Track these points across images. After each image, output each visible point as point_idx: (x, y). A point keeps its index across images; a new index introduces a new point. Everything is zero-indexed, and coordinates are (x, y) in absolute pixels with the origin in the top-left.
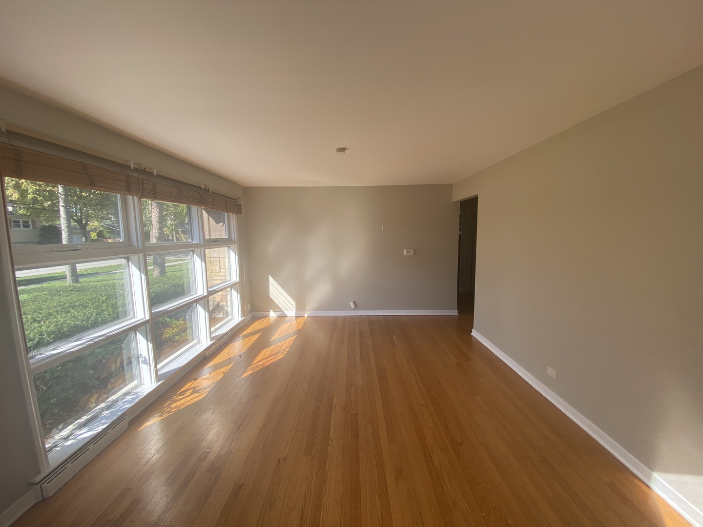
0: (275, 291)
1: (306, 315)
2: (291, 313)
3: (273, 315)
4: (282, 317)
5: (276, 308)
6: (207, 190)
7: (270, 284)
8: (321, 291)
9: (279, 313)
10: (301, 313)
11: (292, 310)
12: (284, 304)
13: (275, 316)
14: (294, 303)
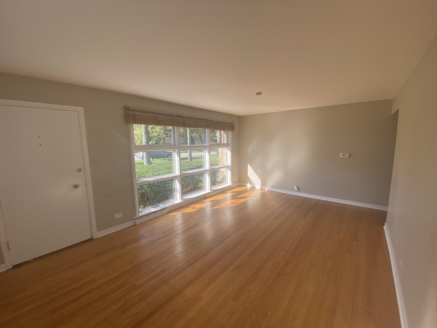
0: (251, 173)
1: (266, 189)
2: (258, 187)
3: (249, 186)
4: (253, 188)
5: (251, 183)
6: (212, 121)
7: (248, 169)
8: (276, 177)
9: (252, 186)
10: (263, 188)
11: (259, 185)
12: (255, 181)
13: (250, 186)
14: (260, 181)
